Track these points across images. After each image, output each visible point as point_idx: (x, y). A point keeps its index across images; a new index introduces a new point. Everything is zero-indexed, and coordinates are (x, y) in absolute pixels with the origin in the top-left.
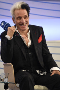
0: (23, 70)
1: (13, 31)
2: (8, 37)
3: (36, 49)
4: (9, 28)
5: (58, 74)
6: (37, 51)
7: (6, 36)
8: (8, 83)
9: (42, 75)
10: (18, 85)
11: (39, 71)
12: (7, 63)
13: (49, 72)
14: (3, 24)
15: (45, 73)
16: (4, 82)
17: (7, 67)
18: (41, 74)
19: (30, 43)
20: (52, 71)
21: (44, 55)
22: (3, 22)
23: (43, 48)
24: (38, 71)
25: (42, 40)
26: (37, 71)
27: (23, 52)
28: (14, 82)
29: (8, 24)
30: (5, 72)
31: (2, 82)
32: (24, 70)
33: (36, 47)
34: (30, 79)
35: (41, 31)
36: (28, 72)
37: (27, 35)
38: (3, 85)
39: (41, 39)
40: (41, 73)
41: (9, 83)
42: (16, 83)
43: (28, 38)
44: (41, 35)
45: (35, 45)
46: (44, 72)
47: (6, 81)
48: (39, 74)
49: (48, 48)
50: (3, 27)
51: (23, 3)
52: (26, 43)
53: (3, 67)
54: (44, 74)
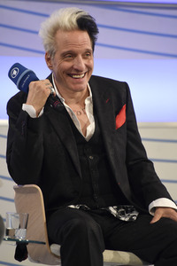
0: (72, 206)
1: (44, 92)
2: (30, 108)
3: (109, 147)
4: (33, 83)
5: (172, 217)
6: (111, 153)
7: (25, 107)
8: (27, 243)
9: (127, 220)
10: (56, 248)
11: (117, 209)
12: (26, 186)
13: (145, 214)
14: (15, 72)
15: (135, 215)
16: (14, 240)
17: (24, 195)
18: (123, 219)
19: (91, 129)
20: (155, 209)
21: (131, 163)
22: (17, 65)
23: (130, 142)
24: (113, 210)
25: (127, 121)
26: (111, 209)
27: (72, 153)
28: (45, 239)
29: (31, 73)
30: (19, 210)
31: (9, 239)
32: (75, 205)
33: (108, 140)
34: (92, 231)
35: (124, 96)
36: (87, 211)
37: (85, 105)
38: (12, 247)
39: (125, 117)
40: (123, 214)
41: (30, 241)
42: (51, 242)
43: (85, 113)
44: (124, 107)
45: (106, 133)
46: (131, 212)
47: (21, 235)
48: (117, 219)
49: (143, 142)
50: (15, 81)
51: (82, 13)
52: (80, 128)
53: (12, 194)
54: (131, 219)
